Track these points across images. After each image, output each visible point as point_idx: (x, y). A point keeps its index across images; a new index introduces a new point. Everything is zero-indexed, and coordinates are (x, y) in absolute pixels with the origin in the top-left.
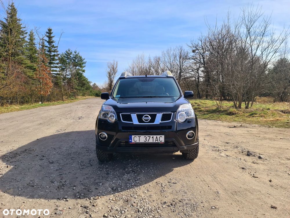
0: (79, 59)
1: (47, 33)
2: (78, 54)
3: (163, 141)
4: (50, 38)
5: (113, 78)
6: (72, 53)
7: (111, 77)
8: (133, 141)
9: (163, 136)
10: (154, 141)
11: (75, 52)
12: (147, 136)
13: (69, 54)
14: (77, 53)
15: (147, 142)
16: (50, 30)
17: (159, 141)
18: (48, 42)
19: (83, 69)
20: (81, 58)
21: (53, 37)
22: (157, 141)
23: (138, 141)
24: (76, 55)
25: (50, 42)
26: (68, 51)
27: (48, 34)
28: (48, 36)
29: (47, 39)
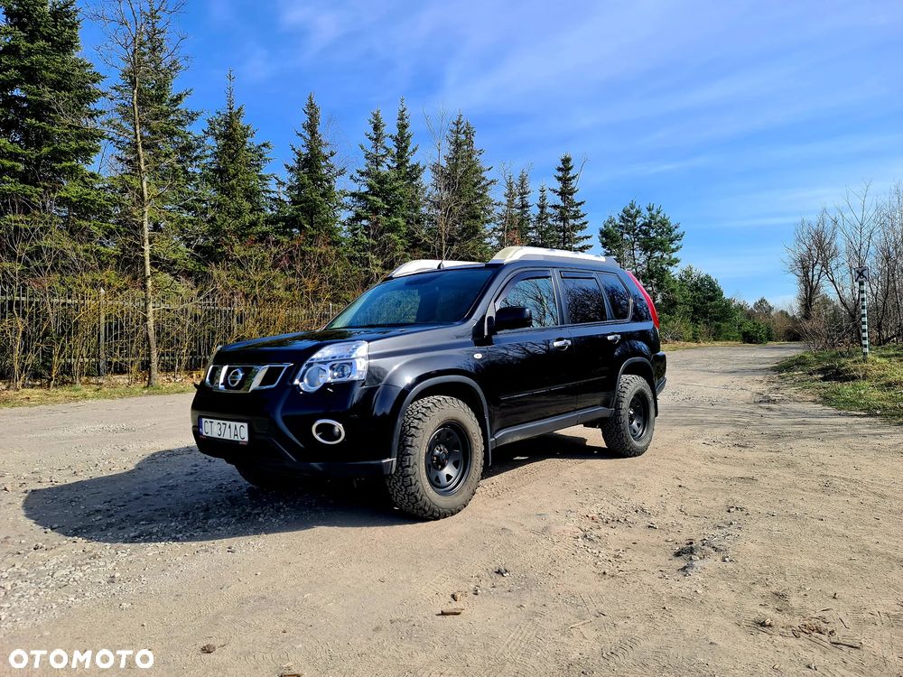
0: (660, 228)
1: (559, 169)
2: (659, 213)
3: (246, 439)
4: (565, 181)
5: (816, 277)
6: (638, 212)
7: (810, 274)
8: (204, 434)
9: (246, 425)
10: (232, 439)
11: (649, 210)
12: (221, 422)
13: (631, 217)
14: (654, 212)
15: (221, 437)
16: (566, 161)
17: (240, 439)
18: (560, 194)
19: (674, 255)
20: (664, 223)
21: (573, 178)
22: (236, 439)
23: (209, 435)
24: (652, 217)
25: (565, 193)
26: (628, 207)
27: (560, 174)
28: (559, 179)
29: (558, 186)
